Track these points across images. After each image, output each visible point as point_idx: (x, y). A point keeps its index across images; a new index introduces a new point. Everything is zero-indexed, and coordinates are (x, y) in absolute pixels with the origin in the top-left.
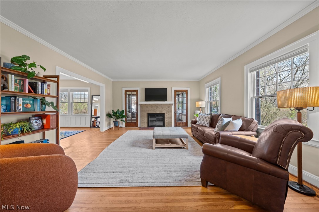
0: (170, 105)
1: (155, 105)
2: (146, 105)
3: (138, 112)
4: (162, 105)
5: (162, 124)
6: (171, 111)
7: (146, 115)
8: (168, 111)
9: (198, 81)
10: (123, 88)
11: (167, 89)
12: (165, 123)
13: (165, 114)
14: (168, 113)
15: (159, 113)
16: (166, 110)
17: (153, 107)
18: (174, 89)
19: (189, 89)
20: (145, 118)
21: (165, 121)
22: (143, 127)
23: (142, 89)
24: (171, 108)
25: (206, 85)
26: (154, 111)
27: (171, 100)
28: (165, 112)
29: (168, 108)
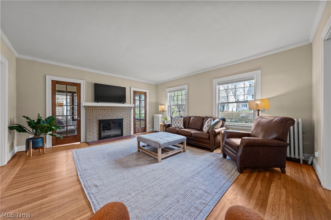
0: (130, 109)
1: (110, 109)
2: (96, 108)
3: (80, 117)
4: (120, 109)
5: (118, 132)
6: (130, 115)
7: (97, 122)
8: (127, 115)
9: (155, 84)
10: (47, 77)
11: (125, 88)
12: (124, 131)
13: (124, 120)
14: (127, 118)
15: (115, 118)
16: (125, 114)
17: (107, 110)
18: (133, 89)
19: (147, 92)
20: (95, 127)
21: (124, 128)
22: (92, 140)
23: (88, 83)
24: (131, 111)
25: (168, 90)
26: (108, 116)
27: (130, 103)
28: (123, 117)
29: (127, 113)
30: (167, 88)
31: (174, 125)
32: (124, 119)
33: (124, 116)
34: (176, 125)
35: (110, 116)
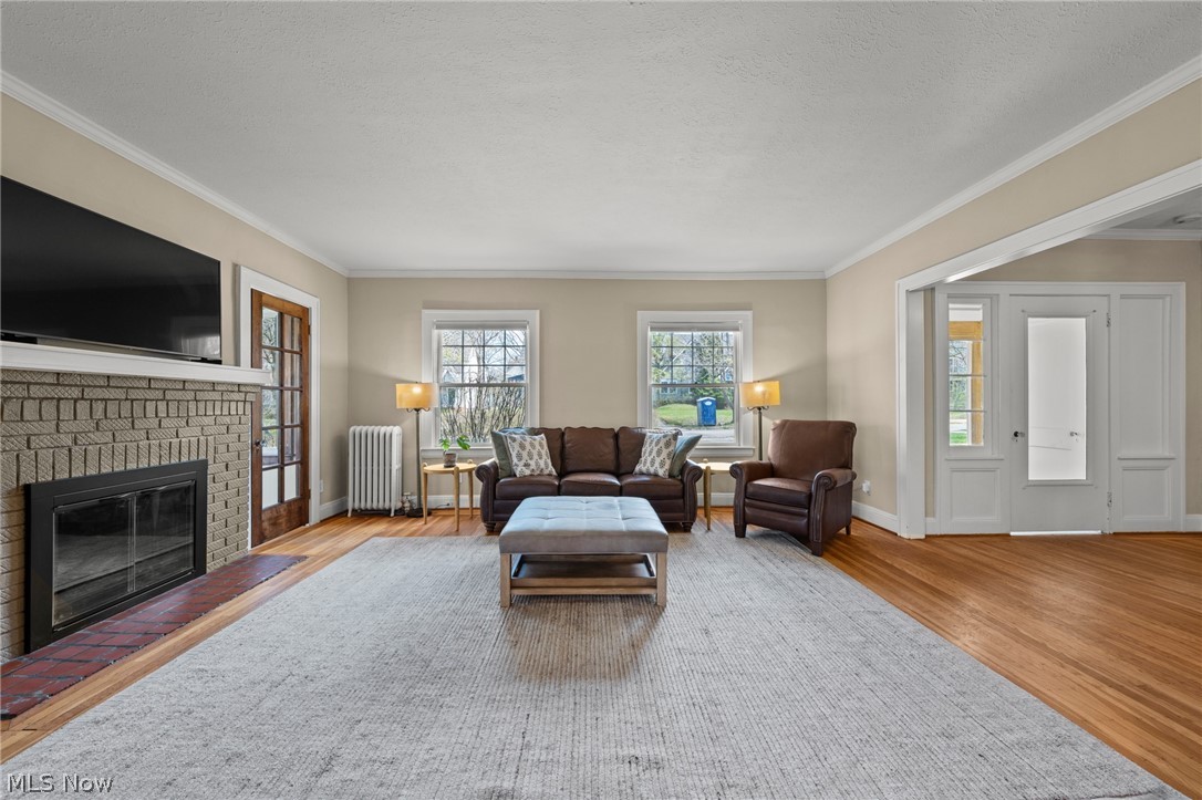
1: (121, 394)
4: (191, 395)
6: (243, 437)
8: (227, 439)
11: (216, 260)
12: (209, 538)
13: (209, 471)
14: (228, 457)
16: (217, 430)
17: (98, 406)
18: (247, 282)
19: (314, 305)
24: (245, 413)
25: (430, 315)
26: (106, 451)
27: (232, 362)
28: (203, 449)
29: (227, 420)
30: (426, 308)
31: (527, 465)
32: (211, 462)
33: (212, 443)
34: (532, 463)
35: (120, 447)
